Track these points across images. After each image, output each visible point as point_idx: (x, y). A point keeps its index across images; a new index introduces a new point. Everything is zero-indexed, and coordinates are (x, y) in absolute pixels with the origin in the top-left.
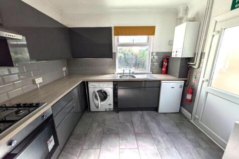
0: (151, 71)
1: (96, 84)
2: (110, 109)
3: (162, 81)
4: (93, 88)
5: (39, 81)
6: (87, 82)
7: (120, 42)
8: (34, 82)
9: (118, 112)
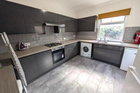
0: (123, 41)
1: (84, 44)
2: (89, 57)
3: (125, 48)
4: (83, 45)
5: (65, 39)
6: (81, 42)
7: (102, 23)
8: (63, 39)
9: (92, 60)
